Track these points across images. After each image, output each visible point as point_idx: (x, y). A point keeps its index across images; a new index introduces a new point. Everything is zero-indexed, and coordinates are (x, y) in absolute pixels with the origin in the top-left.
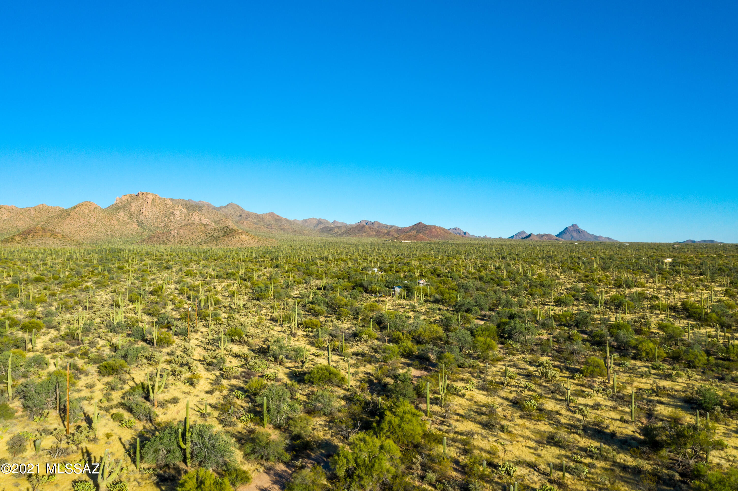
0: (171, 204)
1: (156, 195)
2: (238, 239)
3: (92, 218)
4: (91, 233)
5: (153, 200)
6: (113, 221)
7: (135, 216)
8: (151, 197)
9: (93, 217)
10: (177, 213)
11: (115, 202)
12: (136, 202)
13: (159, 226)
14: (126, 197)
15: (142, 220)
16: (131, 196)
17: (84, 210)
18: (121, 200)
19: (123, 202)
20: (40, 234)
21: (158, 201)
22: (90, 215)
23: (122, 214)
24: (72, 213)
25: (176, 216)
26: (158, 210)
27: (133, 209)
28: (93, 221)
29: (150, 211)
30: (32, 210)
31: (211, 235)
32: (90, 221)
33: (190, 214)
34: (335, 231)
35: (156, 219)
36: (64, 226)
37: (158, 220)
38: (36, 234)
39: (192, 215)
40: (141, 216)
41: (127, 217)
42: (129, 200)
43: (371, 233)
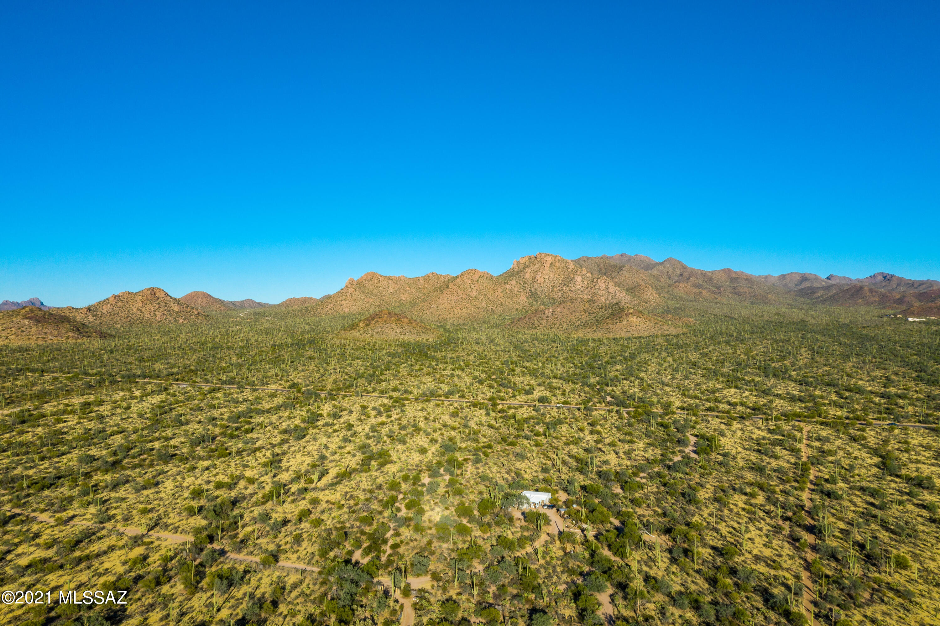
0: (573, 267)
1: (556, 257)
2: (625, 322)
3: (474, 291)
4: (467, 308)
5: (551, 264)
6: (497, 293)
7: (529, 284)
8: (549, 259)
9: (475, 289)
10: (579, 279)
11: (511, 267)
12: (532, 267)
13: (555, 297)
14: (524, 260)
15: (536, 289)
16: (530, 258)
17: (466, 280)
18: (519, 263)
19: (520, 267)
20: (384, 319)
21: (558, 265)
22: (472, 286)
23: (513, 282)
24: (451, 285)
25: (577, 283)
26: (556, 275)
27: (527, 276)
28: (474, 293)
29: (546, 277)
30: (421, 281)
31: (595, 315)
32: (470, 294)
33: (595, 280)
34: (819, 294)
35: (553, 287)
36: (441, 301)
37: (555, 289)
38: (379, 320)
39: (597, 281)
40: (535, 284)
41: (519, 286)
42: (527, 263)
43: (872, 299)
